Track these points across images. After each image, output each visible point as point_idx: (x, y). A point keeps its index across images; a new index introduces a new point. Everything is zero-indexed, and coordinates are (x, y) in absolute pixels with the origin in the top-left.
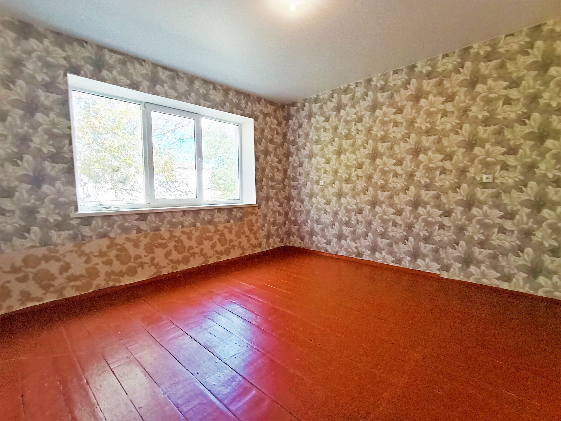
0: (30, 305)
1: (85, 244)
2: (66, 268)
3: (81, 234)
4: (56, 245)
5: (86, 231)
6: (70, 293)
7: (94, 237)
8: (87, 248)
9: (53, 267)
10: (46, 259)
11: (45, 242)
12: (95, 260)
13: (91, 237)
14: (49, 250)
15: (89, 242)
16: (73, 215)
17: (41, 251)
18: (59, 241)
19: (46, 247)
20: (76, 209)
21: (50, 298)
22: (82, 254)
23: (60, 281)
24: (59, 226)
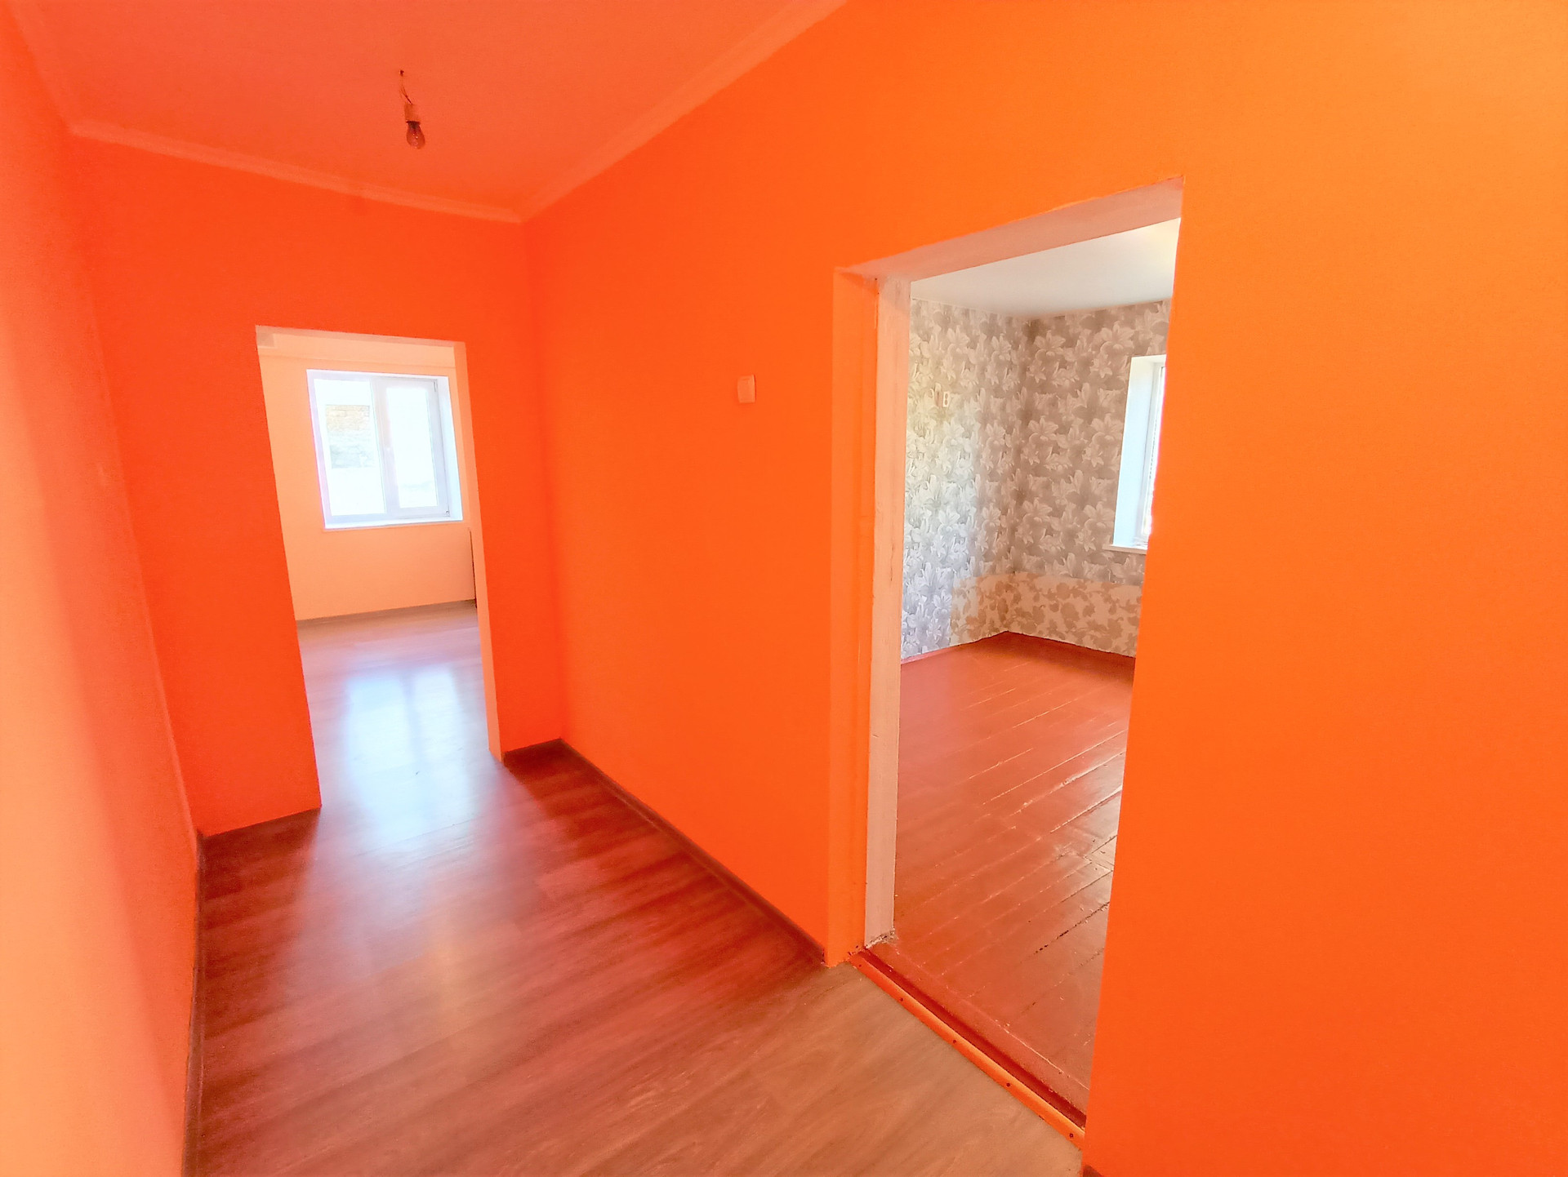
0: (1054, 638)
1: (1112, 587)
2: (1089, 611)
3: (1112, 573)
4: (1086, 580)
5: (1118, 570)
6: (1088, 643)
7: (1124, 581)
8: (1115, 594)
9: (1079, 605)
10: (1076, 593)
11: (1077, 574)
12: (1121, 613)
13: (1121, 579)
14: (1079, 583)
15: (1117, 585)
16: (1105, 547)
17: (1072, 583)
18: (1089, 576)
19: (1076, 579)
20: (1111, 541)
21: (1070, 640)
22: (1108, 599)
23: (1081, 624)
24: (1094, 557)
